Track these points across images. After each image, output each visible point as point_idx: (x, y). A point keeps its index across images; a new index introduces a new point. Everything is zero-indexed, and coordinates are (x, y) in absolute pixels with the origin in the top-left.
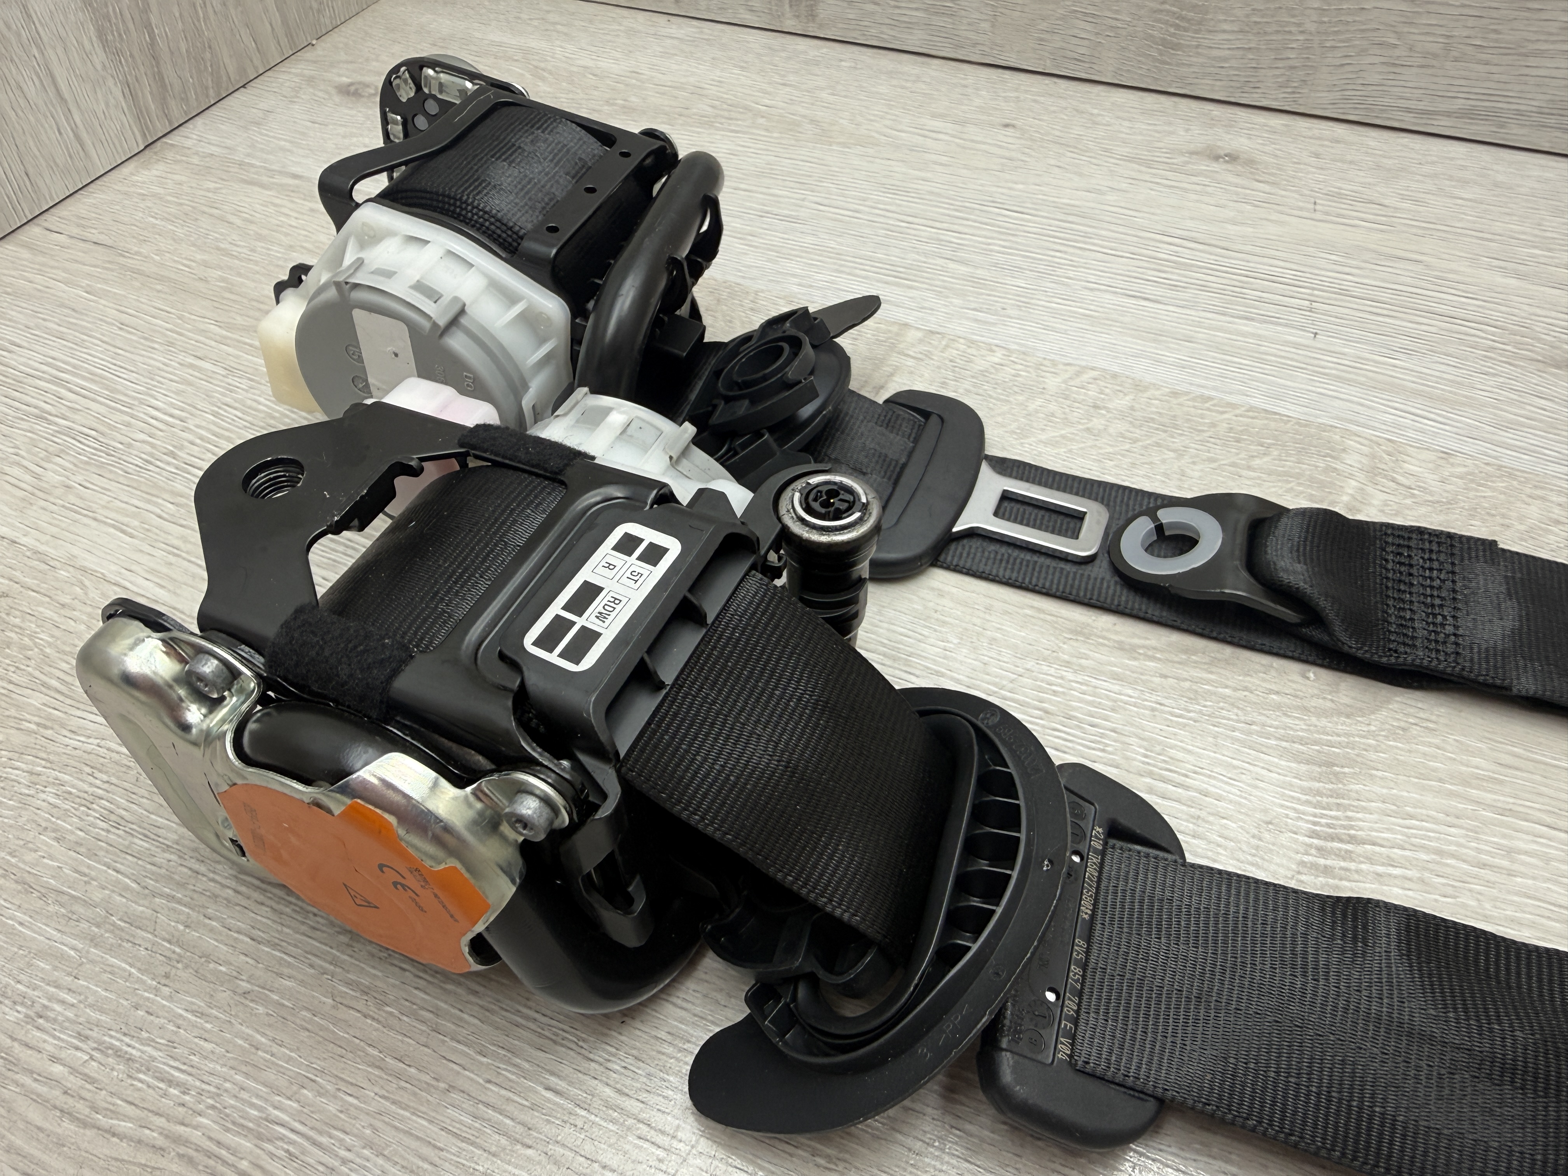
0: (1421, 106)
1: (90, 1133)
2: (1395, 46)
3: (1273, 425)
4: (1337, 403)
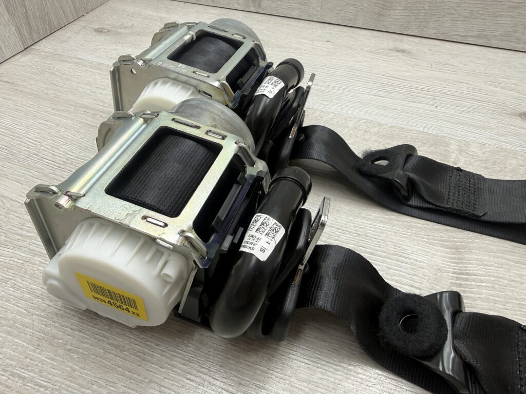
3: (426, 136)
4: (446, 129)
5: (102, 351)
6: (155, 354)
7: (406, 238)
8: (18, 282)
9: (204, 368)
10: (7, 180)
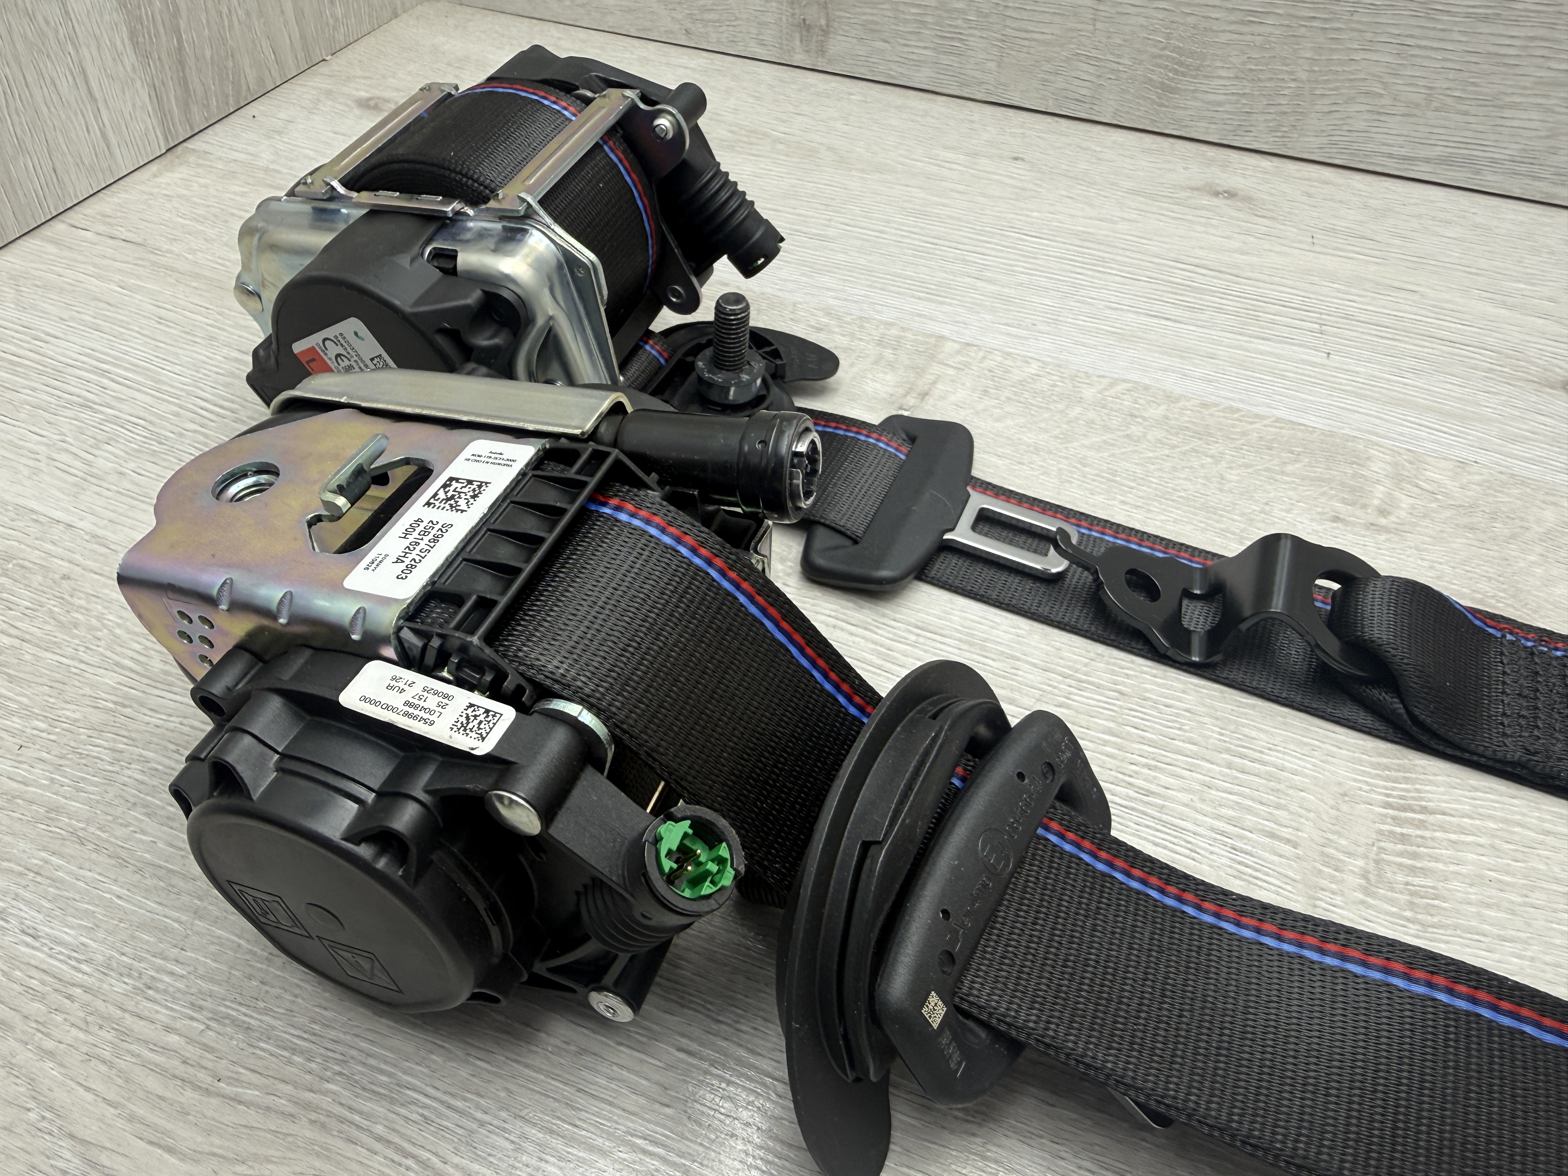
0: (1403, 152)
1: (214, 1101)
2: (1381, 95)
3: (1300, 434)
4: (1356, 416)
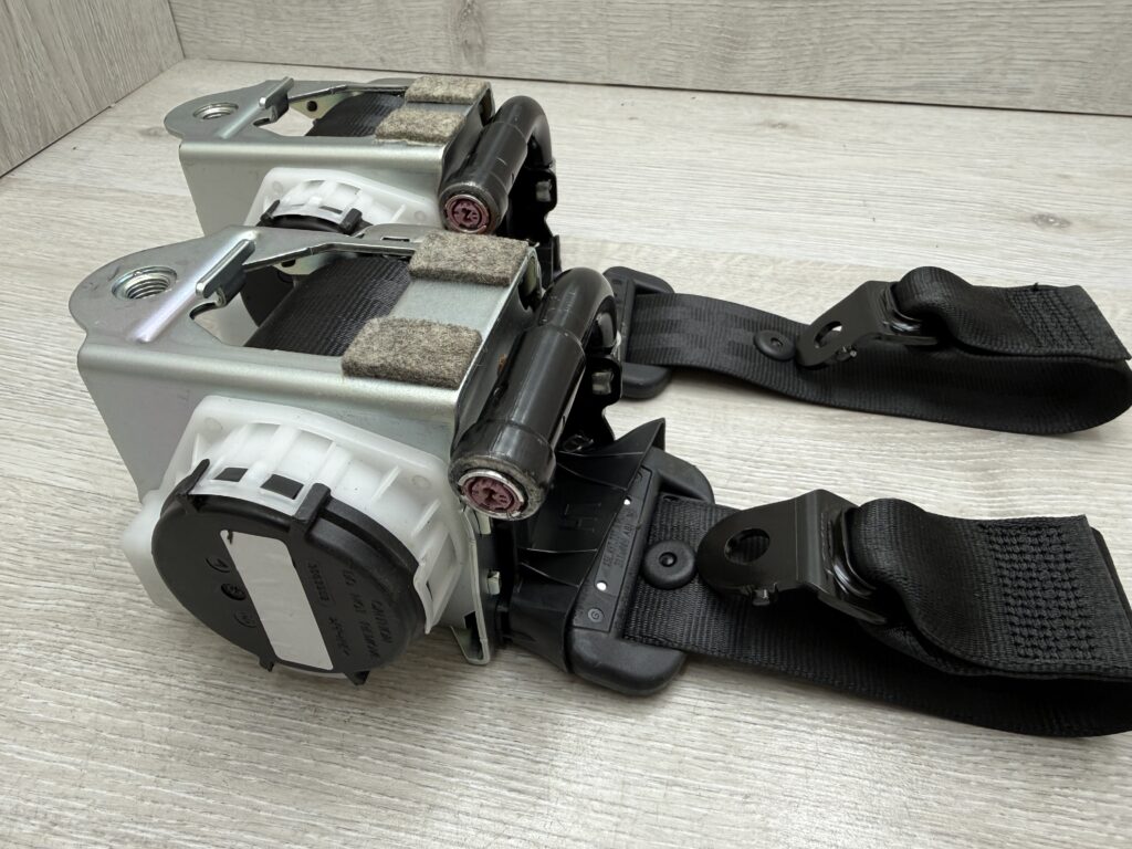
5: (312, 761)
6: (428, 751)
7: (882, 461)
8: (87, 647)
9: (540, 762)
10: (14, 443)
